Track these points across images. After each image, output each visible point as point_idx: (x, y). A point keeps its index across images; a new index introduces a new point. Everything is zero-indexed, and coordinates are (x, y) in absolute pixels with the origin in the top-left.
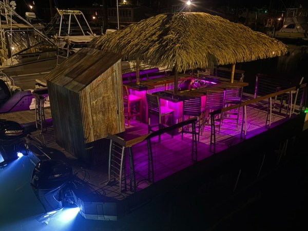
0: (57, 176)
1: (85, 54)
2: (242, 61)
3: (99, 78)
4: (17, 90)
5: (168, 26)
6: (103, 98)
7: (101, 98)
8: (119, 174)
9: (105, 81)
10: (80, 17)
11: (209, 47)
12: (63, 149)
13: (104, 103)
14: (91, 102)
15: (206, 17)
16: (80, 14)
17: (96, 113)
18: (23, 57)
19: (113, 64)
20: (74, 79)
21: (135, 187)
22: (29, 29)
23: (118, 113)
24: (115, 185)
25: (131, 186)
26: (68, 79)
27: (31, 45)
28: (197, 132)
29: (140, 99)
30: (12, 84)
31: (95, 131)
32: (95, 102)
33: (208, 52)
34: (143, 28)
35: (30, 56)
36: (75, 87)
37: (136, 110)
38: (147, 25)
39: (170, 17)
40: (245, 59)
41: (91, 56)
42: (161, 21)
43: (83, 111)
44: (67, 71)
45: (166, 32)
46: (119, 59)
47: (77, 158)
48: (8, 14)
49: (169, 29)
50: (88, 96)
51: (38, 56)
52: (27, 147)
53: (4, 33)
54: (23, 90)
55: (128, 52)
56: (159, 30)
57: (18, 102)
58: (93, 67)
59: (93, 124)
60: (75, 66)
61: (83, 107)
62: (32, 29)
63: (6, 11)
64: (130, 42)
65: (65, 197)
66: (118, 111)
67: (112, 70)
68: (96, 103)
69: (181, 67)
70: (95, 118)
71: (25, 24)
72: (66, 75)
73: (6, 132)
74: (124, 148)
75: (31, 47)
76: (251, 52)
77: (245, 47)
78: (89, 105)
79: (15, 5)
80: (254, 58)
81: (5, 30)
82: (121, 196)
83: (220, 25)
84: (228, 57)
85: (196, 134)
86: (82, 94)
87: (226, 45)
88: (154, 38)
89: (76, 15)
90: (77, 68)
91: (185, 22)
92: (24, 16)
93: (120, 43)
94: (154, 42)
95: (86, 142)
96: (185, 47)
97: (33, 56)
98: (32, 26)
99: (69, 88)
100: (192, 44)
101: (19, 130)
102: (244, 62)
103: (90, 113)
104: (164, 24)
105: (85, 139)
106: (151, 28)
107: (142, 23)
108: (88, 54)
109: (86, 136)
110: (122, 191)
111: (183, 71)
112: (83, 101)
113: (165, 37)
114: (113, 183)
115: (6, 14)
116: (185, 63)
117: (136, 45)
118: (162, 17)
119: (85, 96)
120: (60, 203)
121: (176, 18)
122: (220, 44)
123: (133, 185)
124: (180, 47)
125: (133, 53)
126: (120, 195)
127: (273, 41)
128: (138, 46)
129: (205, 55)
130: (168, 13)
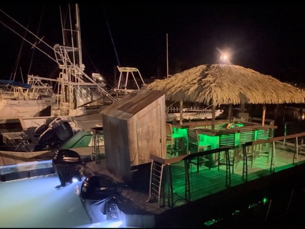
0: (102, 189)
1: (136, 94)
2: (270, 103)
3: (146, 109)
4: (79, 131)
5: (207, 72)
6: (148, 126)
7: (146, 127)
8: (158, 191)
9: (150, 112)
10: (136, 73)
11: (241, 89)
12: (113, 175)
13: (149, 131)
14: (137, 129)
15: (240, 69)
16: (136, 71)
17: (141, 140)
18: (87, 109)
19: (158, 98)
20: (125, 111)
21: (173, 204)
22: (94, 86)
23: (161, 142)
24: (155, 202)
25: (169, 203)
26: (120, 111)
27: (94, 99)
28: (231, 163)
29: (182, 137)
30: (76, 126)
31: (140, 156)
32: (140, 130)
33: (241, 93)
34: (186, 76)
35: (93, 109)
36: (125, 116)
37: (179, 148)
38: (190, 74)
39: (208, 67)
40: (273, 102)
41: (140, 95)
42: (202, 70)
43: (131, 137)
44: (120, 106)
45: (205, 76)
46: (162, 95)
47: (123, 182)
48: (77, 74)
49: (207, 74)
50: (135, 124)
51: (99, 108)
52: (82, 173)
53: (73, 89)
54: (83, 130)
55: (173, 92)
56: (200, 76)
57: (79, 141)
58: (142, 102)
59: (138, 149)
60: (126, 103)
61: (131, 133)
62: (96, 86)
63: (76, 71)
64: (174, 86)
65: (109, 211)
66: (161, 140)
67: (157, 103)
68: (142, 130)
69: (217, 101)
70: (140, 144)
71: (91, 82)
72: (119, 109)
73: (65, 158)
74: (163, 165)
75: (94, 101)
76: (278, 96)
77: (273, 92)
78: (135, 132)
79: (84, 67)
80: (281, 102)
81: (74, 86)
82: (160, 211)
83: (252, 75)
84: (257, 98)
85: (230, 165)
86: (130, 121)
87: (257, 89)
88: (195, 81)
89: (133, 72)
90: (127, 104)
91: (221, 70)
92: (90, 76)
93: (166, 87)
94: (194, 84)
95: (132, 165)
96: (220, 86)
97: (95, 108)
98: (96, 84)
99: (120, 118)
100: (226, 84)
101: (76, 157)
102: (272, 104)
103: (136, 139)
104: (203, 72)
105: (131, 163)
106: (193, 75)
107: (186, 72)
108: (139, 93)
109: (132, 160)
110: (161, 207)
111: (218, 105)
112: (130, 128)
113: (203, 80)
114: (154, 201)
115: (76, 74)
116: (219, 98)
117: (179, 87)
118: (202, 67)
119: (133, 123)
120: (105, 216)
121: (213, 67)
122: (250, 87)
123: (171, 202)
124: (215, 86)
125: (177, 93)
126: (158, 210)
127: (297, 90)
128: (181, 88)
129: (237, 94)
130: (207, 64)
